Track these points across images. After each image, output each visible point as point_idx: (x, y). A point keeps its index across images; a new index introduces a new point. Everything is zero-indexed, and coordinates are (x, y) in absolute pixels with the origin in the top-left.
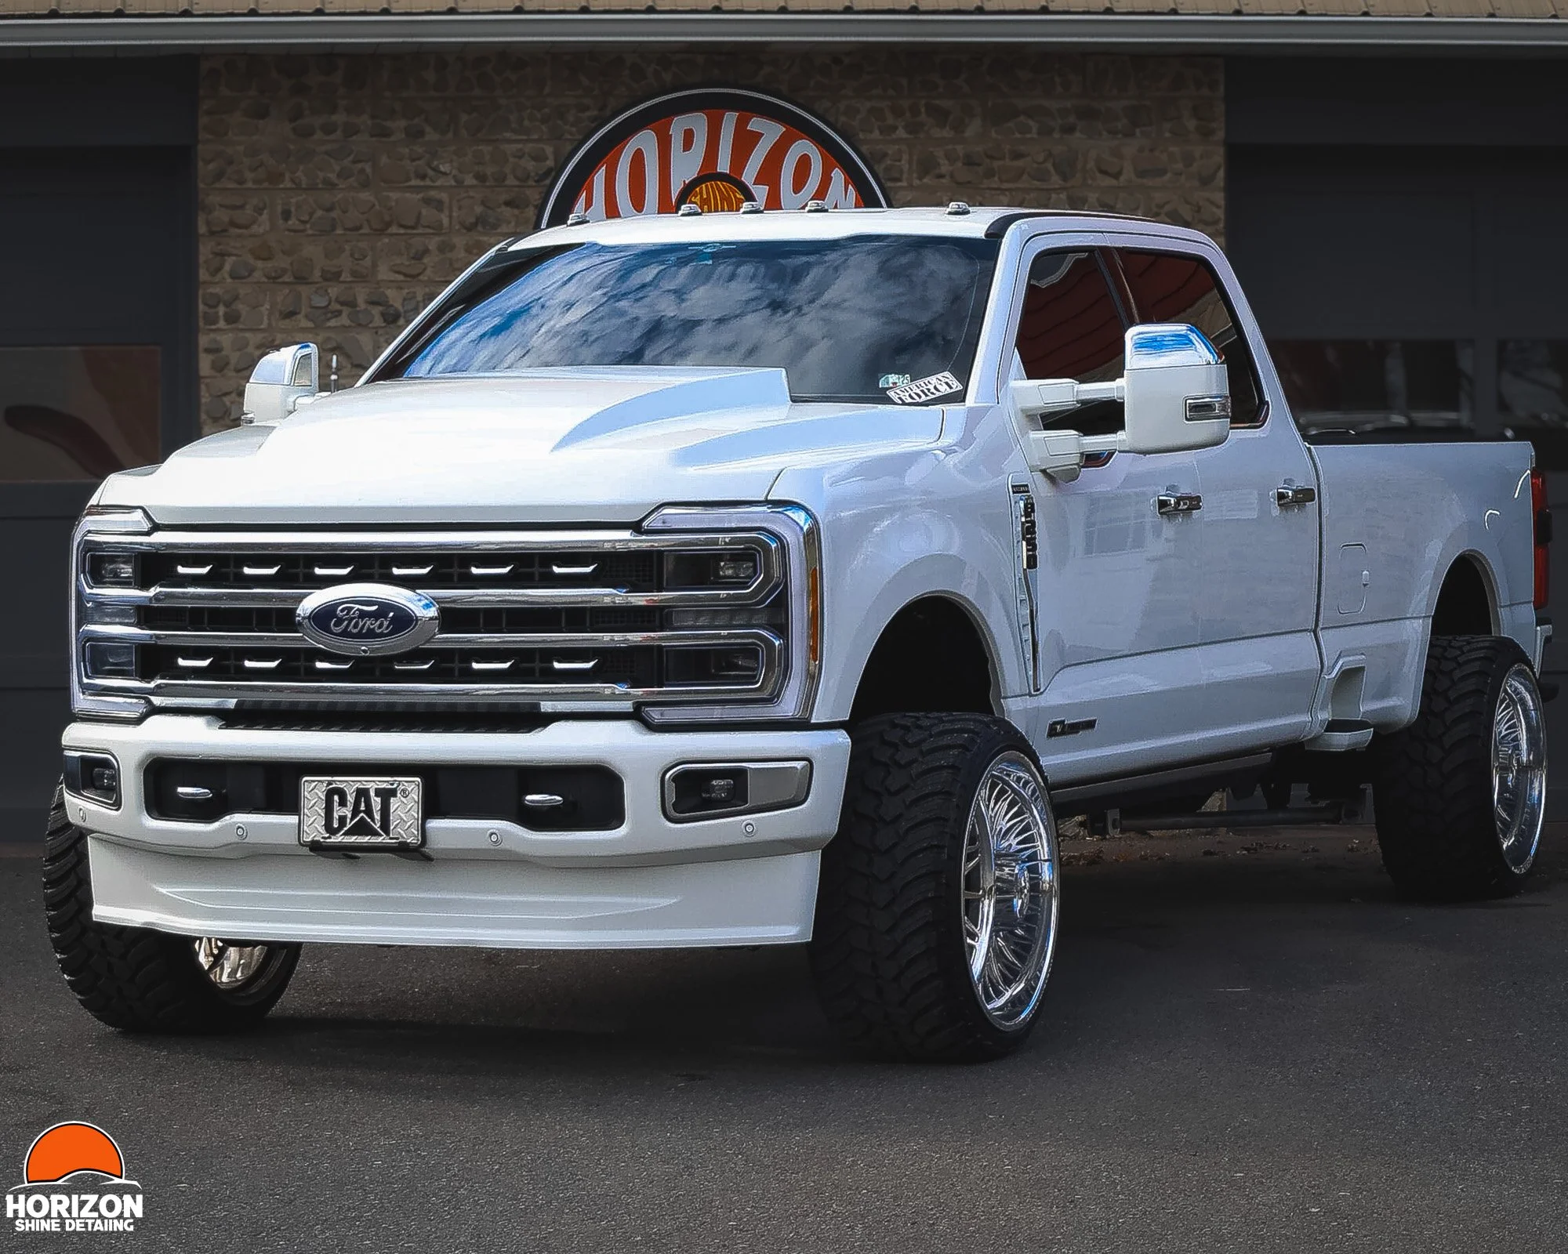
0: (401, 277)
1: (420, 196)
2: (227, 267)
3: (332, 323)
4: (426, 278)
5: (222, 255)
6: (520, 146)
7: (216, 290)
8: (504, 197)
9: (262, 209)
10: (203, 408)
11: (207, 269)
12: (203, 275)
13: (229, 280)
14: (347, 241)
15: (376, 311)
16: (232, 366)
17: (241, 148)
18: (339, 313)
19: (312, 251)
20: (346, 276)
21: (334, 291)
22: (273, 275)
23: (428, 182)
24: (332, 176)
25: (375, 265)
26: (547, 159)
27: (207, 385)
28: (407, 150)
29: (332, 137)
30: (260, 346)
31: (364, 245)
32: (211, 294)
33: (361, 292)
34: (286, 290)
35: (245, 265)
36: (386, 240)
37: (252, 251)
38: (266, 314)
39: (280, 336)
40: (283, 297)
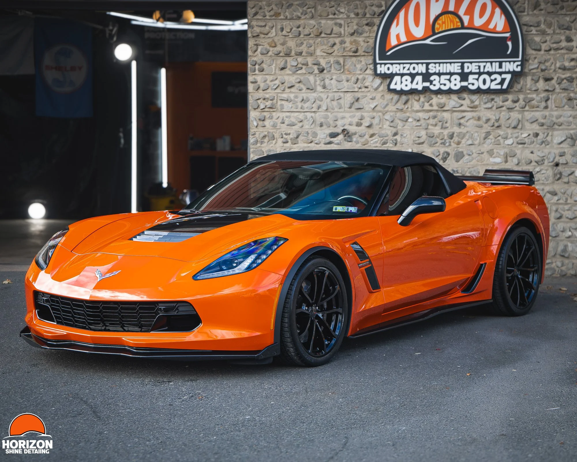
0: (325, 54)
1: (333, 22)
2: (259, 50)
3: (299, 72)
4: (335, 54)
5: (257, 45)
7: (255, 59)
8: (365, 22)
9: (273, 27)
10: (250, 105)
11: (252, 51)
12: (250, 53)
13: (260, 55)
14: (305, 40)
15: (316, 67)
16: (261, 88)
17: (265, 3)
18: (301, 68)
19: (291, 44)
20: (304, 54)
21: (300, 59)
22: (276, 53)
23: (336, 16)
24: (299, 15)
25: (315, 50)
26: (382, 6)
27: (252, 96)
28: (328, 4)
30: (272, 81)
31: (311, 42)
32: (253, 61)
33: (310, 60)
34: (281, 59)
35: (266, 49)
36: (319, 39)
37: (268, 44)
38: (274, 68)
39: (279, 77)
40: (280, 62)
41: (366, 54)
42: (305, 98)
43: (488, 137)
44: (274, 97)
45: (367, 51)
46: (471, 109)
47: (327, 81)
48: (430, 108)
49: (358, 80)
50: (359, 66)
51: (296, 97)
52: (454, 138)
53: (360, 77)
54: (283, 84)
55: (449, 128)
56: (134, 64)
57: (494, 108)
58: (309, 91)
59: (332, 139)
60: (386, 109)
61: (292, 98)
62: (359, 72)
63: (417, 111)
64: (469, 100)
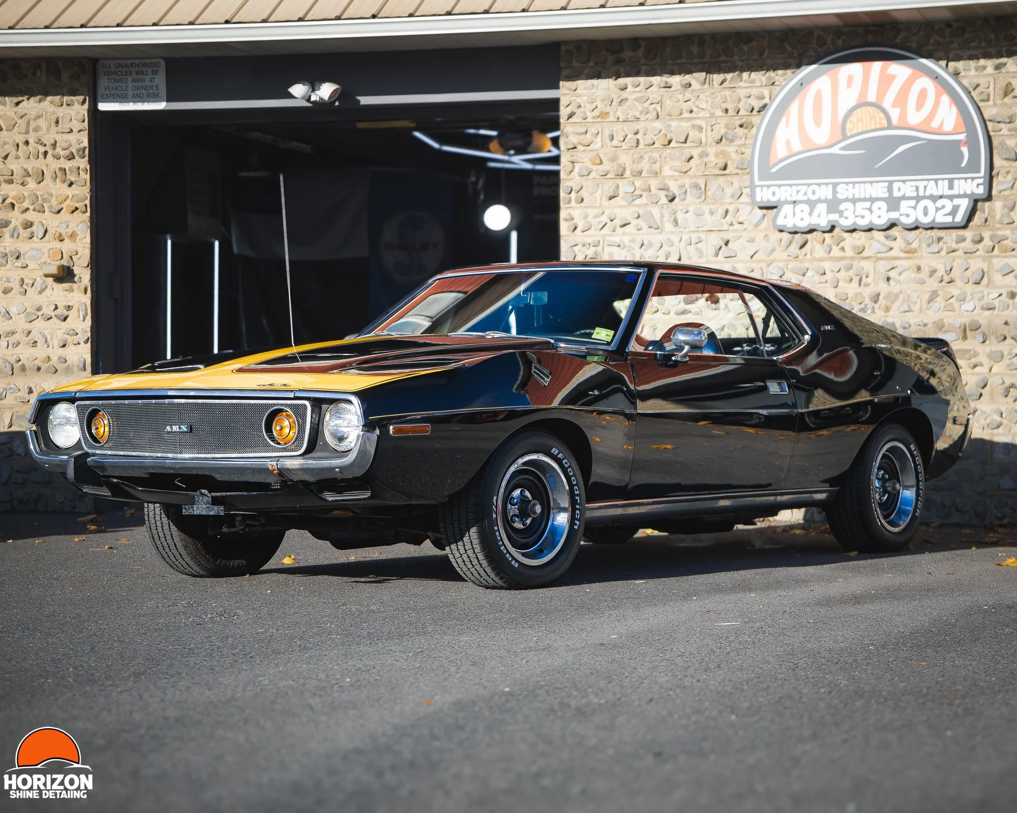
0: (677, 174)
1: (690, 123)
2: (576, 170)
3: (638, 202)
4: (692, 174)
5: (573, 162)
6: (749, 90)
7: (570, 184)
8: (739, 123)
9: (598, 134)
10: (563, 254)
11: (565, 171)
12: (563, 175)
13: (578, 177)
14: (646, 153)
15: (663, 193)
16: (578, 230)
17: (585, 98)
18: (641, 196)
19: (625, 159)
20: (644, 174)
21: (638, 183)
22: (602, 174)
23: (693, 115)
24: (638, 115)
25: (661, 168)
26: (764, 98)
27: (565, 240)
28: (682, 95)
29: (638, 89)
30: (596, 217)
31: (656, 155)
32: (567, 186)
33: (654, 183)
34: (611, 183)
35: (587, 168)
36: (668, 151)
37: (591, 160)
38: (598, 197)
39: (607, 211)
40: (608, 187)
41: (740, 172)
42: (646, 243)
43: (935, 300)
44: (599, 241)
45: (740, 167)
46: (906, 255)
47: (680, 216)
48: (842, 254)
49: (727, 212)
50: (729, 191)
51: (633, 241)
52: (880, 302)
53: (731, 208)
54: (612, 221)
55: (872, 285)
56: (514, 236)
57: (944, 253)
58: (652, 230)
59: (688, 307)
60: (772, 257)
61: (627, 243)
62: (729, 200)
63: (821, 260)
64: (902, 241)
